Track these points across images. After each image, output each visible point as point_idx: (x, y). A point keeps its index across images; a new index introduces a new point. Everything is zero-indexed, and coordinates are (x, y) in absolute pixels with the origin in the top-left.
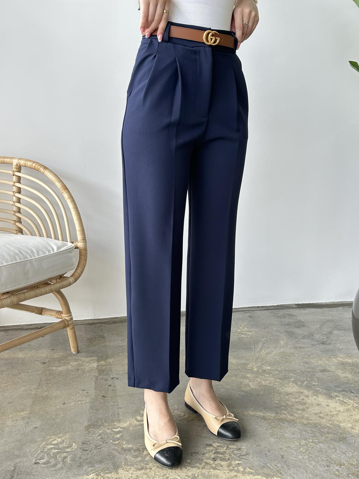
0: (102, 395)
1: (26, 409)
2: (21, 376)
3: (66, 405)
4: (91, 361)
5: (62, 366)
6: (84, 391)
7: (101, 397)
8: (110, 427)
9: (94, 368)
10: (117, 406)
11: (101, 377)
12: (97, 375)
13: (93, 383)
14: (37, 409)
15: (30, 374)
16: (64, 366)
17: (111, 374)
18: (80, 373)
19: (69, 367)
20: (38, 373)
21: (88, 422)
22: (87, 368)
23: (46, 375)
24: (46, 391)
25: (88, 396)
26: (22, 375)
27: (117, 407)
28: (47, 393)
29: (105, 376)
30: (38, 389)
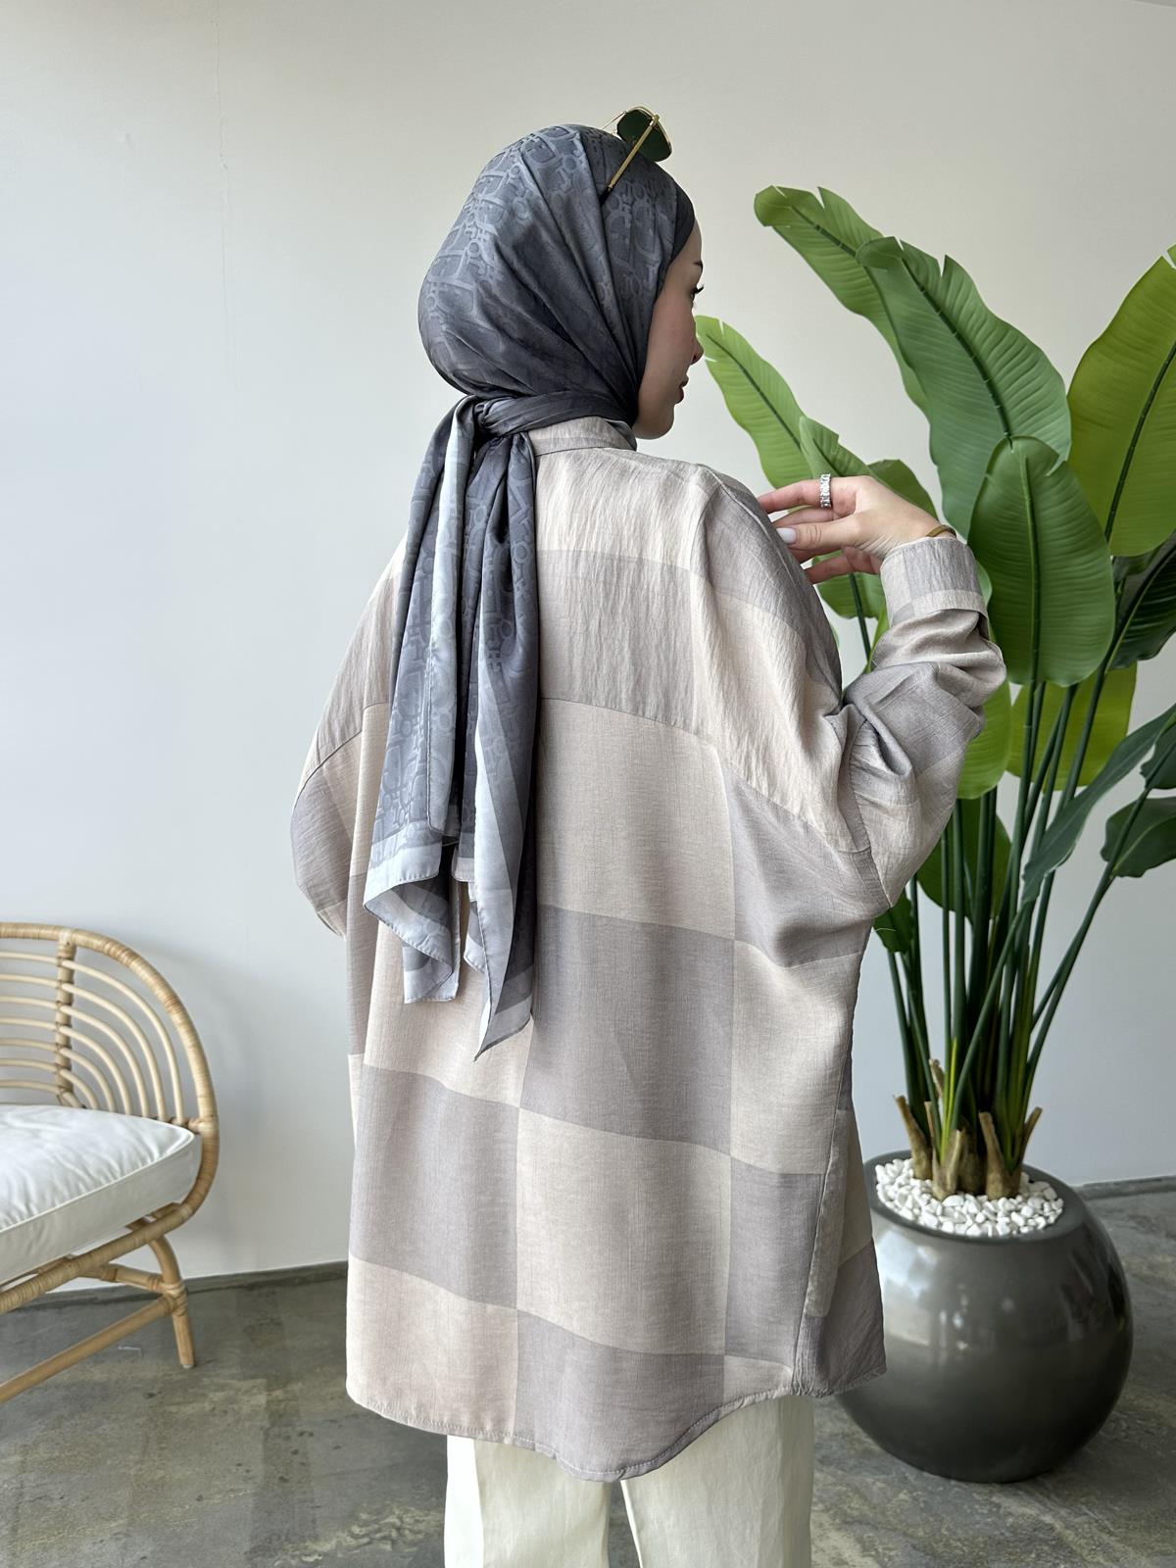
0: (280, 1475)
1: (121, 1513)
2: (105, 1430)
3: (205, 1502)
4: (255, 1391)
5: (191, 1403)
6: (240, 1468)
7: (276, 1481)
8: (297, 1553)
9: (260, 1406)
10: (312, 1501)
11: (276, 1430)
12: (268, 1426)
13: (260, 1446)
14: (143, 1513)
15: (122, 1424)
16: (195, 1405)
17: (298, 1423)
18: (229, 1421)
19: (206, 1405)
20: (137, 1421)
21: (252, 1541)
22: (245, 1407)
23: (157, 1426)
24: (161, 1469)
25: (250, 1478)
26: (104, 1427)
27: (311, 1505)
28: (162, 1472)
29: (284, 1429)
30: (141, 1462)
